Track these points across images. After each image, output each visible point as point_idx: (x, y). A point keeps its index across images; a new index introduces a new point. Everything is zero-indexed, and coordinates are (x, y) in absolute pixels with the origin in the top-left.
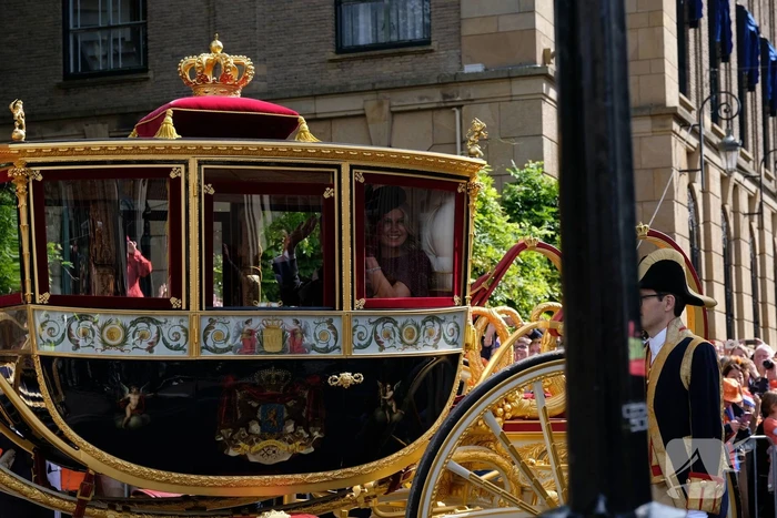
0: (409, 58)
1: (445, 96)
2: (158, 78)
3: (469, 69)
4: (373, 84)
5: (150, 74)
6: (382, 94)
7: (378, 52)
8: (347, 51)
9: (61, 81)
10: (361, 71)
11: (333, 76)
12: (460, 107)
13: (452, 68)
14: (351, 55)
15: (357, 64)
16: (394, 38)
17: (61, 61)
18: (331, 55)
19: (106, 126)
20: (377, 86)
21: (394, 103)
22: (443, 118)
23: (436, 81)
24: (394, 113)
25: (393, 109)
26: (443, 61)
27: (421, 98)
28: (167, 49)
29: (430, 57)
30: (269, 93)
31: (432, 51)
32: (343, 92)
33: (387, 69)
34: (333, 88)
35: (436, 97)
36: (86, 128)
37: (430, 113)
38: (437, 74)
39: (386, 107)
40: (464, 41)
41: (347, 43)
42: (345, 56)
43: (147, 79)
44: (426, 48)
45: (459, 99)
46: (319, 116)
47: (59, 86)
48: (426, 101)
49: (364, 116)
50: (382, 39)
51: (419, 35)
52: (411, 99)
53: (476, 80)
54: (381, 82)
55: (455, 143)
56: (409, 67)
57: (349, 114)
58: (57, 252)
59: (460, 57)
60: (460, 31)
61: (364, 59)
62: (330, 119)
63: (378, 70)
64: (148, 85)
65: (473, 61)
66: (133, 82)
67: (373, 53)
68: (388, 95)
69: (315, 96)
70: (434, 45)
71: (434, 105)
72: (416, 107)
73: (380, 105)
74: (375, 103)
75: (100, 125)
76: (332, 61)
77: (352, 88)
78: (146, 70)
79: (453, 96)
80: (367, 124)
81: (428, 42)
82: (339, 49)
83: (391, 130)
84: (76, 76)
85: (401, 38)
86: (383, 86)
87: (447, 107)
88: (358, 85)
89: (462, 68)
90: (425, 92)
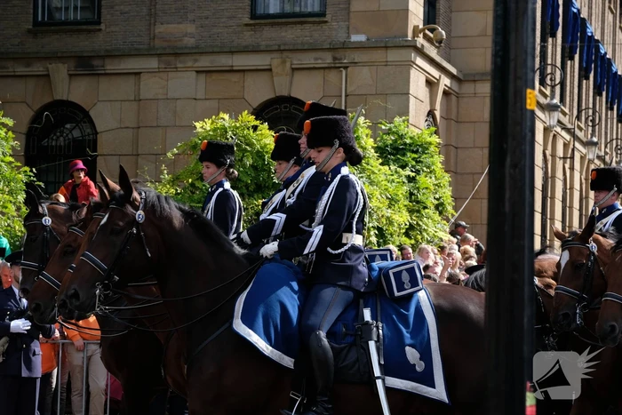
0: (307, 26)
1: (335, 59)
2: (108, 30)
3: (355, 38)
4: (279, 46)
5: (103, 26)
6: (285, 54)
7: (284, 20)
8: (259, 18)
9: (31, 27)
10: (270, 35)
11: (248, 38)
12: (346, 68)
13: (341, 36)
14: (262, 21)
15: (266, 28)
16: (297, 9)
17: (32, 11)
18: (247, 20)
19: (66, 65)
20: (282, 48)
21: (295, 62)
22: (332, 76)
23: (328, 47)
24: (294, 70)
25: (293, 66)
26: (334, 30)
27: (316, 59)
28: (117, 8)
29: (325, 26)
30: (197, 47)
31: (326, 22)
32: (255, 50)
33: (290, 34)
34: (246, 47)
35: (328, 58)
36: (50, 66)
37: (322, 71)
38: (329, 41)
39: (288, 65)
40: (351, 15)
41: (260, 11)
42: (258, 21)
43: (100, 30)
44: (322, 19)
45: (345, 61)
46: (235, 68)
47: (29, 31)
48: (320, 61)
49: (270, 70)
50: (288, 9)
51: (317, 9)
52: (308, 59)
53: (360, 47)
54: (285, 45)
55: (341, 96)
56: (308, 34)
57: (259, 68)
58: (31, 174)
59: (348, 28)
60: (349, 8)
61: (272, 25)
62: (244, 71)
63: (283, 34)
64: (101, 35)
65: (358, 32)
66: (89, 31)
67: (280, 20)
68: (290, 55)
69: (232, 53)
70: (328, 18)
71: (326, 65)
72: (312, 66)
73: (284, 62)
74: (279, 60)
75: (60, 65)
76: (246, 25)
77: (262, 48)
78: (99, 23)
79: (341, 59)
80: (273, 77)
81: (323, 15)
82: (254, 16)
83: (291, 83)
84: (43, 24)
85: (303, 10)
86: (287, 48)
87: (336, 67)
88: (267, 46)
89: (349, 37)
90: (319, 54)
